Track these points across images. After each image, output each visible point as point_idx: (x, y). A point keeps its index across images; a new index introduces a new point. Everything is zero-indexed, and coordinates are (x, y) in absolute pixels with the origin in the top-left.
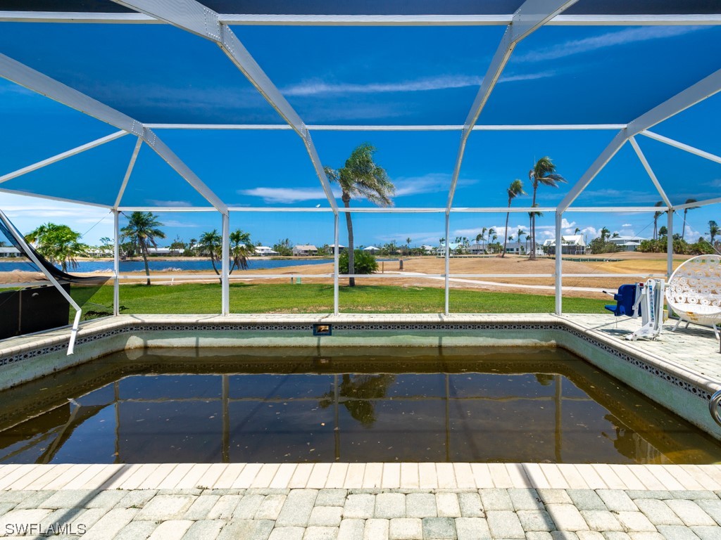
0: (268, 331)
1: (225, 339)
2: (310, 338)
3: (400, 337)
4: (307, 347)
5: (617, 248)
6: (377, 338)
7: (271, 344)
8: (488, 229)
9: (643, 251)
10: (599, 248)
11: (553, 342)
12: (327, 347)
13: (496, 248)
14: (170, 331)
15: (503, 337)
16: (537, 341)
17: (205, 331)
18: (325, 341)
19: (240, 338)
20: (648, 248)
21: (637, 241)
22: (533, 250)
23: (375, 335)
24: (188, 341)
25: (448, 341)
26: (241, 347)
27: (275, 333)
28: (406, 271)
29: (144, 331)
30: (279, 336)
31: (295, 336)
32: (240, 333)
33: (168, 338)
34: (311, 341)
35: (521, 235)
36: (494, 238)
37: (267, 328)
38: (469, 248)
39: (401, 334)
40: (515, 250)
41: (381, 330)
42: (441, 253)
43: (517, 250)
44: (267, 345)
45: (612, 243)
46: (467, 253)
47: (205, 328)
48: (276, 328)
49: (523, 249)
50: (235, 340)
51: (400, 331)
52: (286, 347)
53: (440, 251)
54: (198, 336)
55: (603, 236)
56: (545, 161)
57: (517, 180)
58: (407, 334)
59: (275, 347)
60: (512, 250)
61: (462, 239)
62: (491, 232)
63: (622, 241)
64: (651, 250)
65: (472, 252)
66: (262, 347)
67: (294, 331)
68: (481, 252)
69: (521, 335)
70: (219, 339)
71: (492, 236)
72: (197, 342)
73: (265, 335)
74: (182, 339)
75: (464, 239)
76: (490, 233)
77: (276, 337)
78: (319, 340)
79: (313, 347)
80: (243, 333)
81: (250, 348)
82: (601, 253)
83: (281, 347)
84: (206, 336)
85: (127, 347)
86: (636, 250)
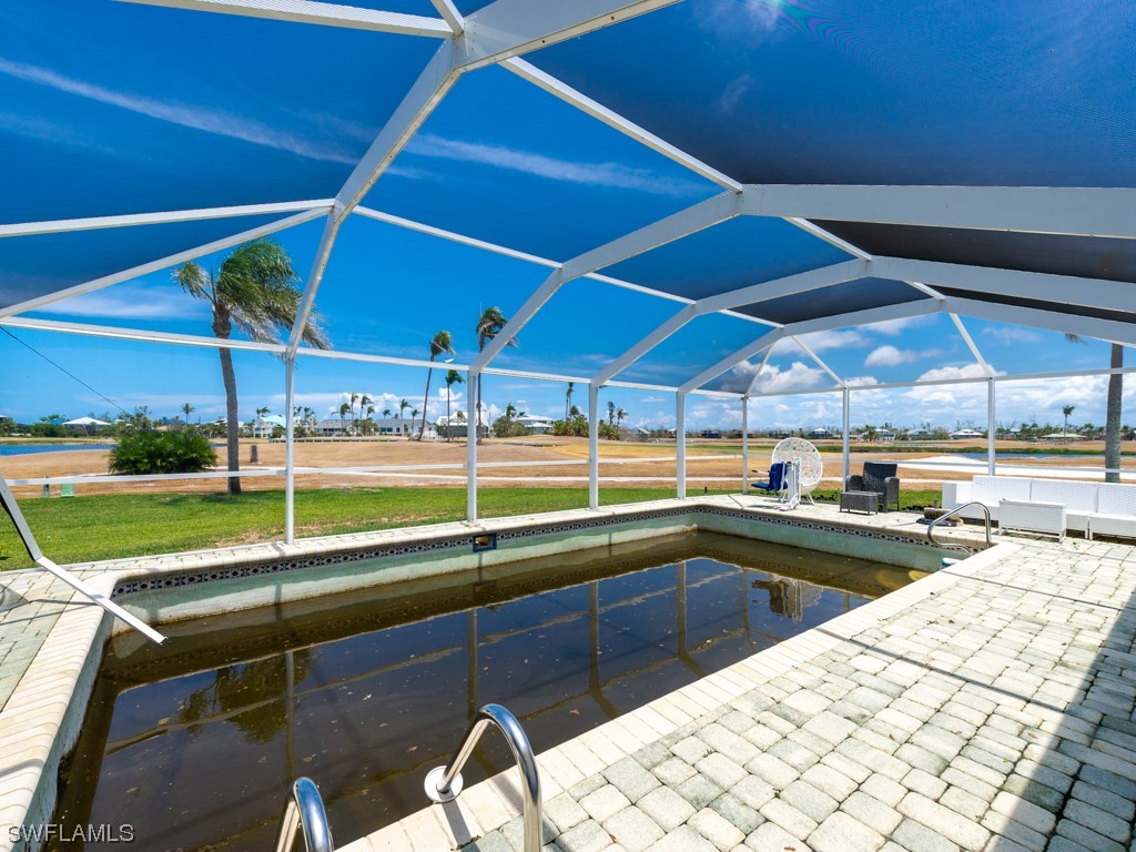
0: (408, 555)
1: (333, 579)
2: (469, 556)
3: (573, 539)
4: (465, 571)
5: (525, 431)
6: (549, 545)
7: (413, 575)
8: (361, 396)
9: (556, 434)
10: (505, 430)
11: (695, 526)
12: (491, 566)
13: (365, 427)
14: (216, 582)
15: (660, 527)
16: (684, 526)
17: (295, 572)
18: (489, 558)
19: (360, 573)
20: (561, 430)
21: (544, 422)
22: (421, 430)
23: (547, 541)
24: (260, 595)
25: (618, 537)
26: (363, 588)
27: (418, 557)
28: (265, 464)
29: (150, 592)
30: (425, 561)
31: (449, 557)
32: (361, 565)
33: (211, 596)
34: (469, 561)
35: (406, 408)
36: (370, 410)
37: (406, 550)
38: (316, 426)
39: (574, 536)
40: (395, 429)
41: (552, 534)
42: (262, 433)
43: (398, 430)
44: (405, 578)
45: (519, 423)
46: (313, 434)
47: (294, 566)
48: (420, 548)
49: (406, 430)
50: (351, 577)
51: (572, 532)
52: (435, 576)
53: (258, 429)
54: (278, 582)
55: (508, 414)
56: (493, 312)
57: (444, 331)
58: (579, 535)
59: (419, 579)
60: (390, 430)
61: (302, 411)
62: (364, 401)
63: (530, 422)
64: (565, 433)
65: (321, 432)
66: (398, 582)
67: (447, 549)
68: (338, 433)
69: (673, 522)
70: (321, 582)
71: (366, 407)
72: (278, 593)
73: (402, 563)
74: (246, 593)
75: (306, 410)
76: (363, 403)
77: (420, 562)
78: (480, 558)
79: (473, 570)
80: (365, 565)
81: (378, 587)
82: (508, 436)
83: (427, 577)
84: (295, 580)
85: (115, 631)
86: (545, 433)
